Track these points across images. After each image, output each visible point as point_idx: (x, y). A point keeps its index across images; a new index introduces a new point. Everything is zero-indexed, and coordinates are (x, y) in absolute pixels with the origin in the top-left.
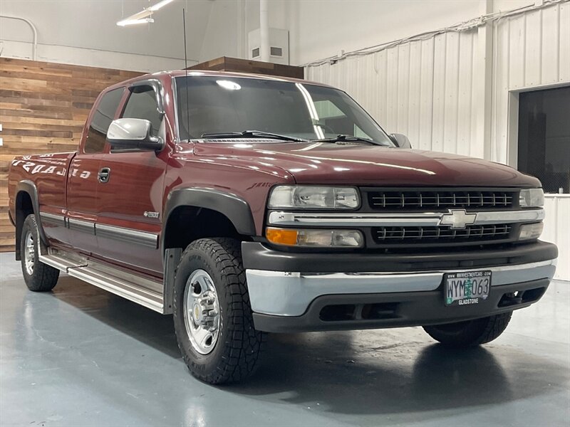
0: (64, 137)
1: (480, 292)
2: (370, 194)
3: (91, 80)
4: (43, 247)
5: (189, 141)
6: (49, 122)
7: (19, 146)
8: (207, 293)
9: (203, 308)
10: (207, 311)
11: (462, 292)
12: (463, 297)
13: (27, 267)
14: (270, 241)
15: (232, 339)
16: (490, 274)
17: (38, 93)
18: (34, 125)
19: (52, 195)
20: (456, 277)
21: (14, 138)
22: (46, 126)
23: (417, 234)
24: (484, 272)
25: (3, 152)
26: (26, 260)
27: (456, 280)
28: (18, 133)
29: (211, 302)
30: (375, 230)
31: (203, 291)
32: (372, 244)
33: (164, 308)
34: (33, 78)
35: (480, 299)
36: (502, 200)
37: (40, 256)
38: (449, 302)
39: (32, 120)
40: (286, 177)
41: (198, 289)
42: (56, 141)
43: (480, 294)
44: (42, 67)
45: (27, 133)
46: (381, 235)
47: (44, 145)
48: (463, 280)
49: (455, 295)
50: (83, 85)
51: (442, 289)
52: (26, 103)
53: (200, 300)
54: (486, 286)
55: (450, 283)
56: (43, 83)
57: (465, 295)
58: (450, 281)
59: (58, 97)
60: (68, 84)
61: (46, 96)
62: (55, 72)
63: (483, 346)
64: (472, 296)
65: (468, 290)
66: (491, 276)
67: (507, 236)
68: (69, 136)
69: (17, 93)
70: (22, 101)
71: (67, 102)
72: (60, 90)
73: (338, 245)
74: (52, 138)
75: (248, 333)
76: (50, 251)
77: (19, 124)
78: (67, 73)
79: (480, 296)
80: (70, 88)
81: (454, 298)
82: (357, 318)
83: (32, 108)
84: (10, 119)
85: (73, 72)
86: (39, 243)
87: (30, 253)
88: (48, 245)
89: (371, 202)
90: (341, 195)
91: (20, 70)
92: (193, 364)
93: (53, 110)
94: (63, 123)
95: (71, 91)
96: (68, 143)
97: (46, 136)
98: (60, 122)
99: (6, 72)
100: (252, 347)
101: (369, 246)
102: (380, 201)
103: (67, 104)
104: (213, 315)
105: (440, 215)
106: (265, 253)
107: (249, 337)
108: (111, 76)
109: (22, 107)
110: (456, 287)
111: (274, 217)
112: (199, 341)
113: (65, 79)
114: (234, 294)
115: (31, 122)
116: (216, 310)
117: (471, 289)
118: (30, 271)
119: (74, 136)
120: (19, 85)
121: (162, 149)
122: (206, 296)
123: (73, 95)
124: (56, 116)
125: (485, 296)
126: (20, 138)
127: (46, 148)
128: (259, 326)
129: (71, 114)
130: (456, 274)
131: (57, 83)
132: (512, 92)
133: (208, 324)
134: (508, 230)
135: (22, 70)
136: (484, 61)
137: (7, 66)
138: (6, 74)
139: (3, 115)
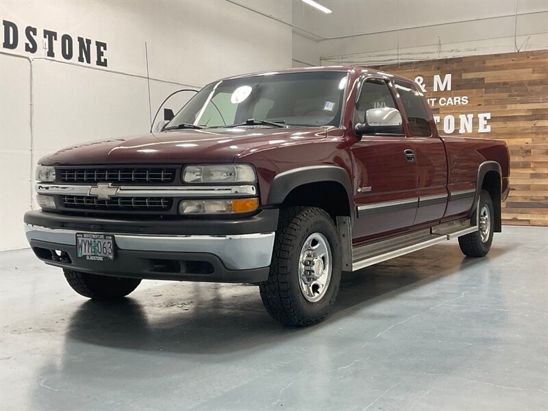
1: (105, 252)
7: (505, 131)
11: (90, 249)
12: (90, 254)
17: (524, 81)
18: (520, 111)
20: (84, 237)
21: (501, 124)
23: (83, 202)
24: (105, 235)
27: (85, 240)
28: (505, 119)
34: (520, 67)
35: (105, 258)
38: (79, 255)
42: (539, 124)
44: (529, 56)
45: (513, 119)
46: (65, 201)
47: (528, 129)
48: (90, 240)
49: (85, 251)
52: (513, 91)
54: (110, 247)
55: (80, 242)
56: (529, 71)
57: (92, 252)
59: (542, 82)
61: (532, 84)
64: (98, 254)
65: (95, 249)
69: (505, 84)
70: (509, 91)
72: (545, 75)
74: (536, 121)
77: (506, 111)
79: (105, 255)
81: (84, 254)
83: (518, 95)
84: (498, 108)
91: (508, 62)
97: (530, 120)
98: (545, 105)
101: (59, 208)
102: (65, 176)
105: (90, 187)
109: (509, 96)
110: (85, 245)
115: (517, 108)
117: (97, 248)
120: (508, 76)
124: (541, 100)
125: (110, 257)
126: (506, 123)
127: (530, 131)
130: (82, 234)
134: (165, 203)
135: (510, 62)
137: (497, 61)
138: (495, 68)
139: (492, 105)
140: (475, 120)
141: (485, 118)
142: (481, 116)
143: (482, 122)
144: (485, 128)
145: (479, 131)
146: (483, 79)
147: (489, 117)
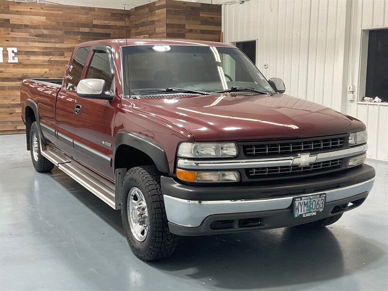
0: (59, 56)
1: (318, 207)
2: (245, 147)
3: (76, 15)
4: (44, 145)
5: (130, 97)
6: (48, 45)
7: (29, 62)
8: (141, 202)
9: (138, 213)
10: (141, 215)
11: (305, 208)
12: (306, 212)
13: (34, 156)
14: (178, 177)
15: (156, 236)
16: (325, 195)
17: (40, 25)
18: (39, 48)
19: (49, 107)
20: (301, 200)
21: (25, 57)
22: (46, 48)
23: (277, 171)
24: (320, 195)
25: (18, 67)
26: (34, 152)
27: (302, 202)
28: (28, 53)
29: (143, 209)
30: (248, 170)
31: (139, 200)
32: (246, 179)
33: (116, 206)
34: (37, 14)
35: (318, 212)
36: (337, 143)
37: (42, 151)
38: (296, 216)
39: (37, 44)
40: (189, 136)
41: (136, 198)
42: (54, 58)
43: (317, 209)
44: (42, 7)
45: (34, 53)
46: (252, 173)
47: (45, 62)
48: (306, 201)
49: (301, 211)
50: (70, 19)
51: (292, 207)
52: (32, 32)
53: (136, 207)
54: (322, 203)
55: (297, 204)
56: (43, 18)
57: (307, 210)
58: (297, 203)
59: (53, 28)
60: (60, 18)
61: (46, 28)
62: (51, 10)
63: (327, 226)
64: (312, 211)
66: (325, 197)
67: (339, 167)
68: (62, 54)
69: (26, 26)
70: (29, 31)
71: (60, 31)
72: (55, 23)
73: (223, 180)
74: (51, 57)
75: (165, 232)
76: (48, 148)
77: (28, 47)
78: (59, 11)
79: (317, 210)
80: (61, 21)
81: (300, 213)
82: (235, 227)
83: (37, 36)
84: (23, 44)
85: (64, 10)
86: (40, 142)
87: (36, 147)
88: (46, 143)
89: (245, 152)
90: (225, 147)
91: (27, 9)
92: (133, 247)
93: (50, 37)
94: (58, 45)
95: (62, 23)
96: (62, 60)
97: (46, 55)
98: (56, 45)
99: (18, 11)
100: (169, 241)
101: (243, 180)
102: (252, 151)
103: (60, 33)
104: (145, 217)
105: (292, 158)
106: (176, 185)
107: (167, 235)
108: (89, 12)
109: (30, 36)
110: (301, 206)
111: (181, 163)
112: (137, 232)
113: (58, 15)
114: (157, 208)
115: (36, 46)
116: (146, 214)
117: (311, 206)
118: (36, 158)
119: (66, 54)
120: (28, 20)
121: (114, 99)
122: (141, 204)
123: (64, 26)
124: (53, 41)
125: (321, 210)
126: (29, 57)
127: (47, 63)
128: (172, 231)
129: (63, 40)
130: (301, 198)
131: (53, 18)
132: (364, 31)
133: (142, 223)
134: (340, 163)
135: (29, 10)
136: (345, 8)
137: (18, 7)
138: (18, 13)
139: (17, 41)
140: (5, 52)
141: (13, 52)
142: (10, 50)
143: (11, 55)
144: (14, 59)
145: (9, 62)
146: (9, 20)
147: (16, 51)
